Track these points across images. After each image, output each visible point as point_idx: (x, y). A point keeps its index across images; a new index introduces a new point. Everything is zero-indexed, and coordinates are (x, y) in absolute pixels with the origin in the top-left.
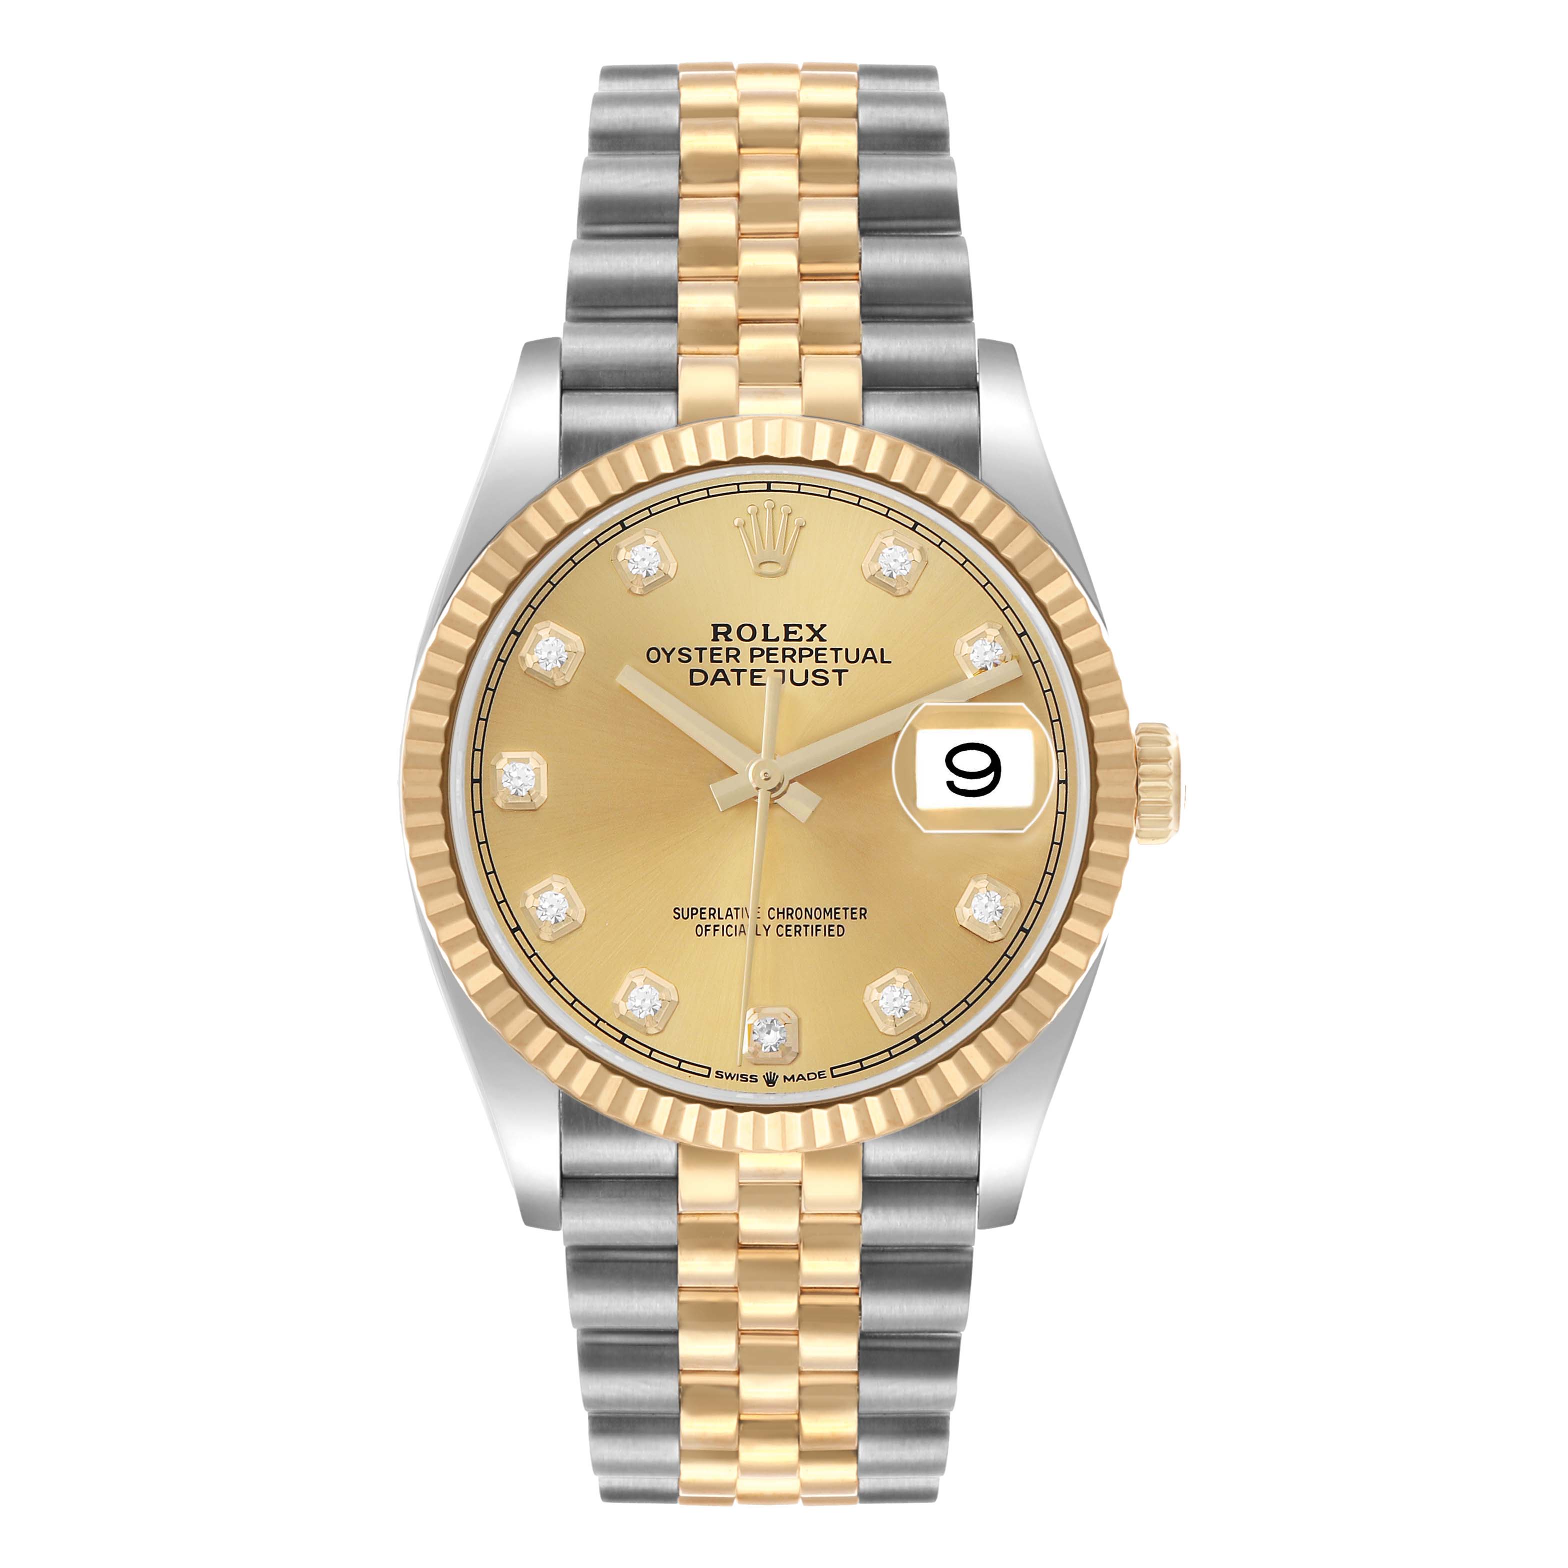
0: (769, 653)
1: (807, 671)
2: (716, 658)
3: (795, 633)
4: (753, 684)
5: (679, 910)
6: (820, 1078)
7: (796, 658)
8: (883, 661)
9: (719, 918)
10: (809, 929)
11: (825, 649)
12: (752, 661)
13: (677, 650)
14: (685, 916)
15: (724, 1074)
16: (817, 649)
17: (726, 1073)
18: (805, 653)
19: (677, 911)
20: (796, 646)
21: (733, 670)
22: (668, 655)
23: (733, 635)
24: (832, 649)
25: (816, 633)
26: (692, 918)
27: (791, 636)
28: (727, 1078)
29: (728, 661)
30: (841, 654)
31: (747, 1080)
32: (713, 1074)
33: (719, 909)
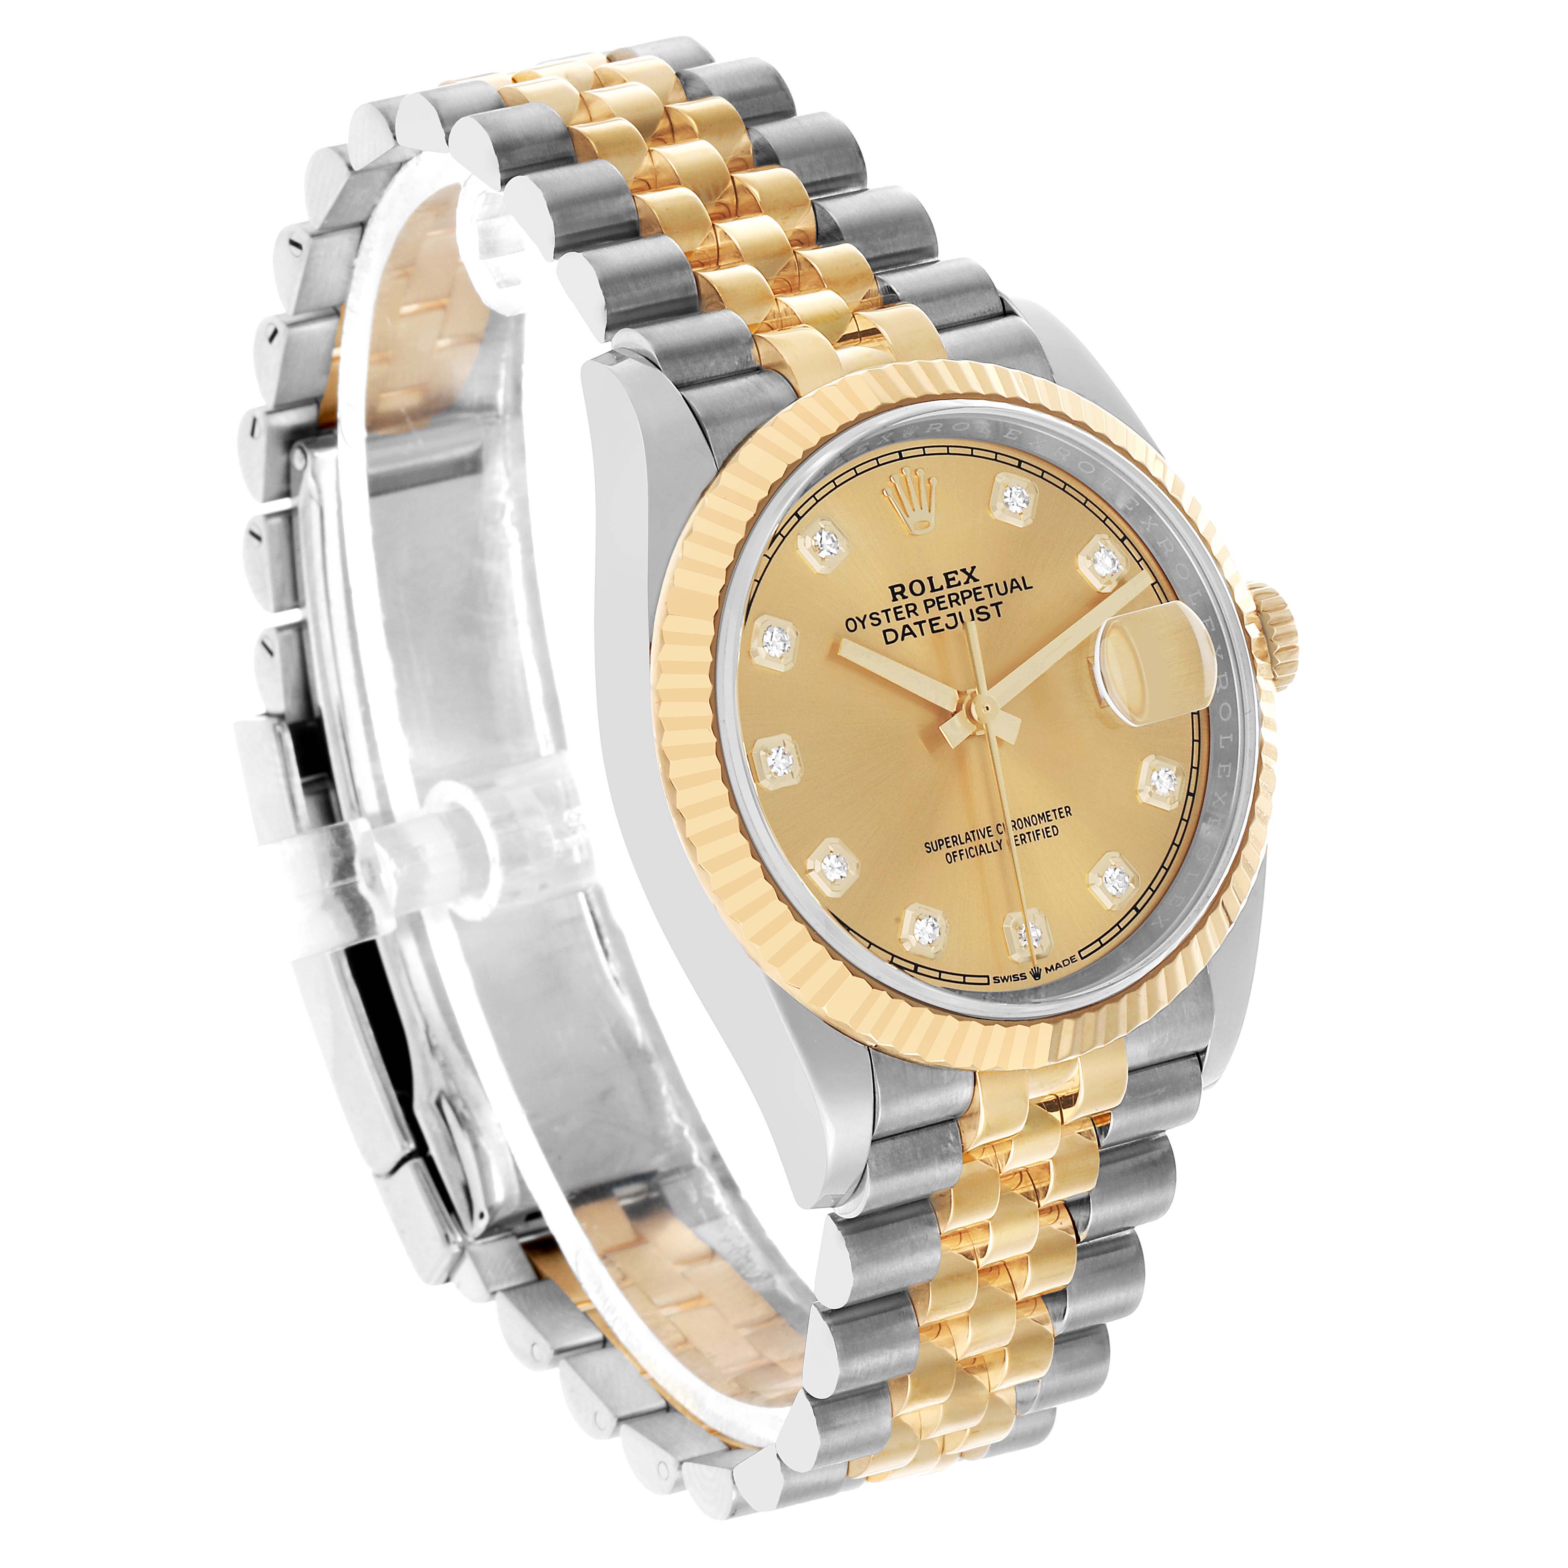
0: (938, 602)
1: (971, 611)
2: (899, 616)
3: (953, 579)
4: (933, 632)
5: (929, 844)
6: (1073, 962)
7: (960, 601)
8: (1026, 588)
9: (962, 843)
10: (1031, 835)
11: (980, 588)
12: (928, 612)
13: (868, 617)
14: (935, 849)
15: (1000, 979)
16: (974, 589)
17: (1001, 978)
18: (966, 594)
19: (927, 845)
20: (957, 590)
21: (915, 624)
22: (863, 622)
23: (907, 593)
24: (985, 587)
25: (970, 576)
26: (940, 849)
27: (952, 583)
28: (1003, 981)
29: (909, 616)
30: (993, 588)
31: (1018, 979)
32: (992, 980)
33: (959, 835)
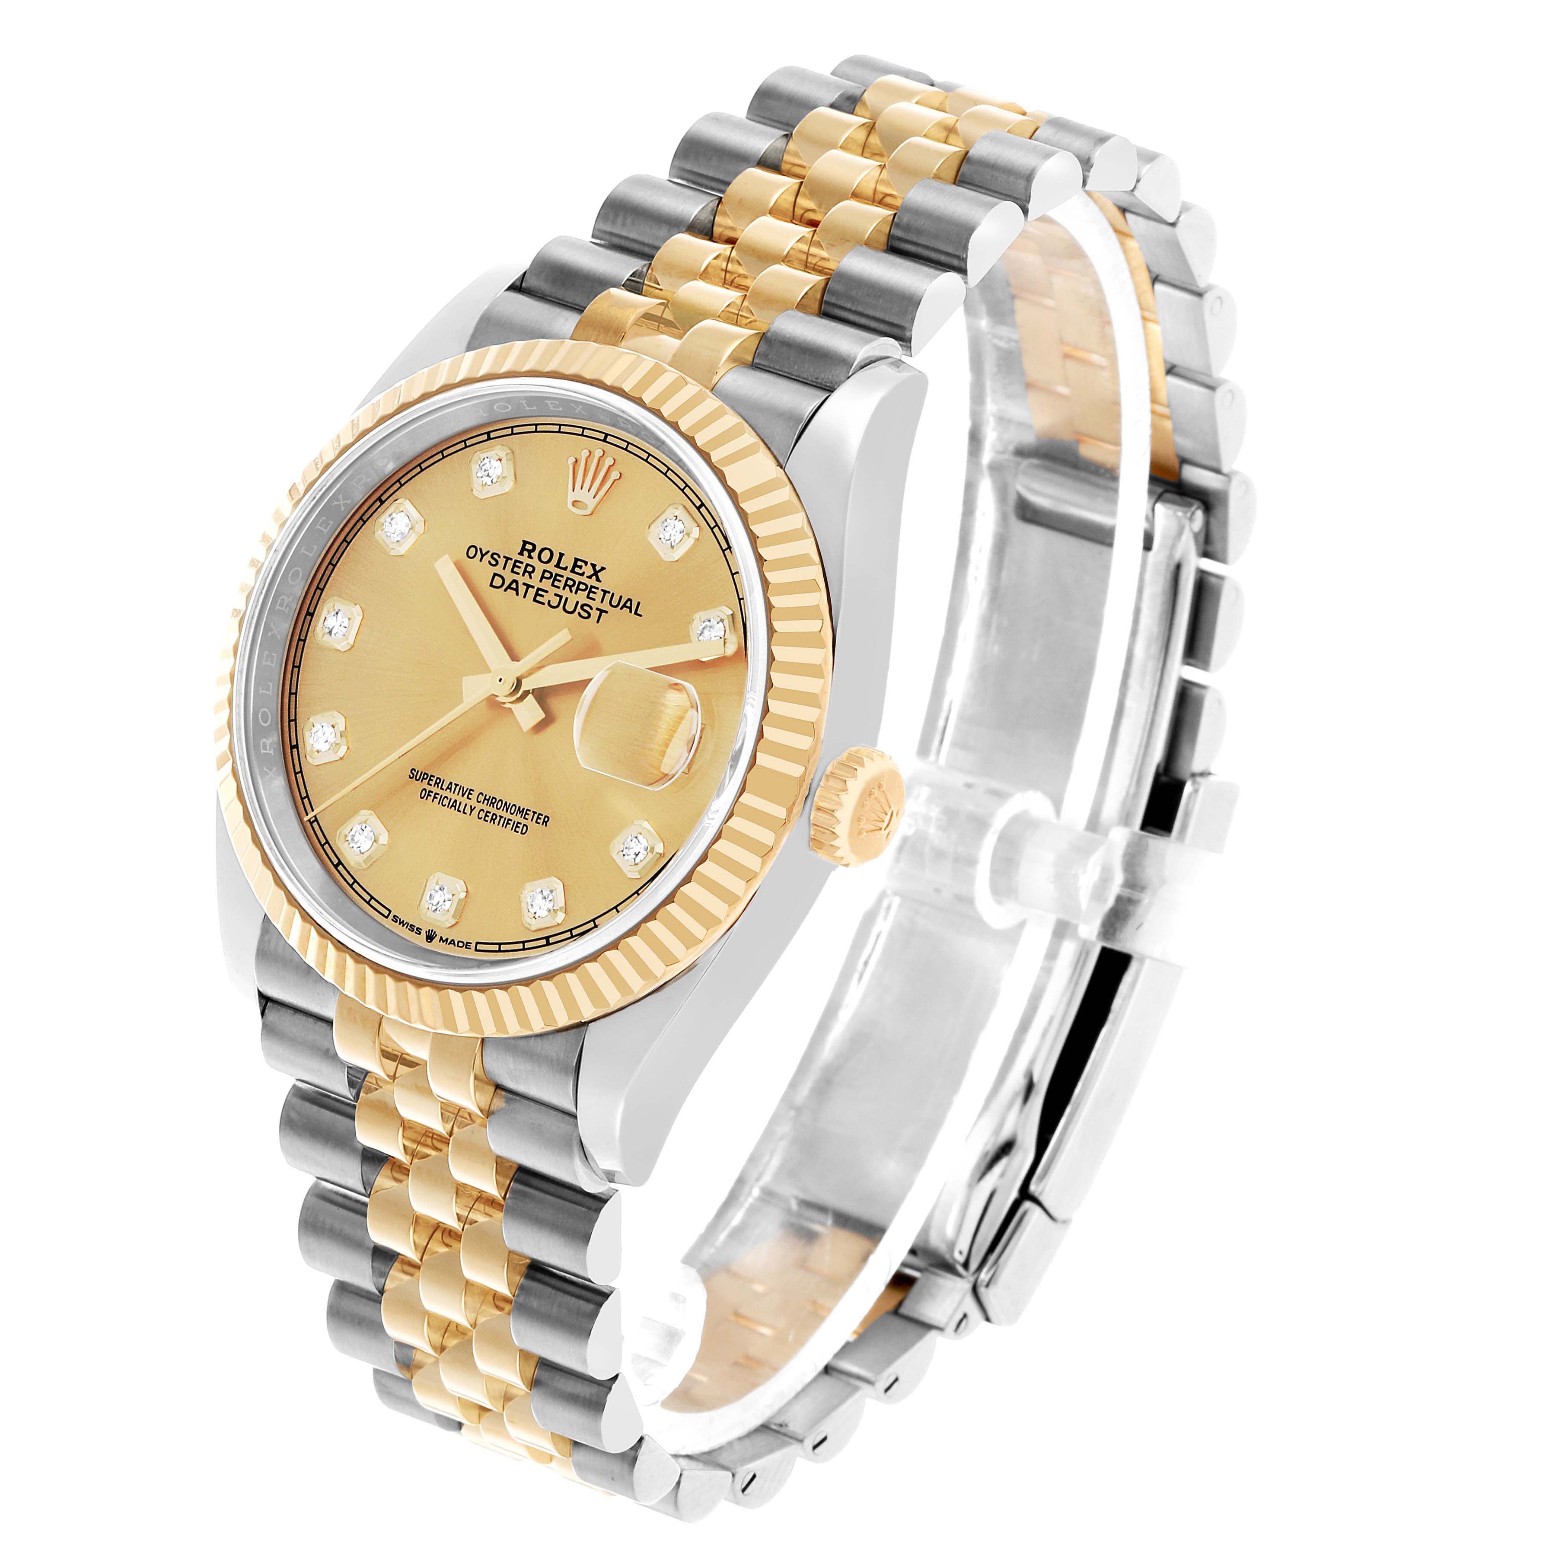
0: (555, 578)
1: (577, 603)
2: (516, 569)
3: (580, 567)
4: (535, 600)
5: (415, 771)
6: (466, 948)
7: (574, 589)
8: (636, 613)
9: (441, 788)
10: (502, 820)
11: (597, 588)
12: (541, 581)
13: (490, 554)
14: (418, 778)
15: (398, 920)
16: (592, 587)
17: (400, 919)
18: (582, 587)
19: (413, 771)
20: (578, 578)
21: (524, 584)
22: (483, 556)
23: (535, 555)
24: (602, 590)
25: (596, 573)
26: (422, 781)
27: (577, 570)
28: (400, 924)
29: (523, 575)
30: (608, 596)
31: (413, 931)
32: (391, 916)
33: (444, 780)
